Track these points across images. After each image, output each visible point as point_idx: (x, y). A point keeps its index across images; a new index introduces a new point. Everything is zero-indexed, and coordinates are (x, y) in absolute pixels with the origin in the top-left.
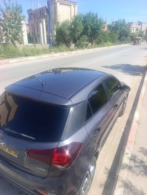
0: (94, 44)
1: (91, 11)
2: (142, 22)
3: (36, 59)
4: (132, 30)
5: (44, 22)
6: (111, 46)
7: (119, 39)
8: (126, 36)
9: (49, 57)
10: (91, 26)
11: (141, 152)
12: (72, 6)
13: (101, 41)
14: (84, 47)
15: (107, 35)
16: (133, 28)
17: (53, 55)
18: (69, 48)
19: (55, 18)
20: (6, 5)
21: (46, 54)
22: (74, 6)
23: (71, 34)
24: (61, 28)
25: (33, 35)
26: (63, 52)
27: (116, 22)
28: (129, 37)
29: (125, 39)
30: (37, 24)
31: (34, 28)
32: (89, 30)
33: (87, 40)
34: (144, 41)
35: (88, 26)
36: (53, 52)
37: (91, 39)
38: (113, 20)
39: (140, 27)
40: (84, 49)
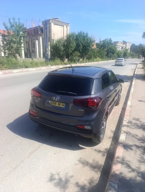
0: (85, 59)
1: (82, 31)
2: (126, 41)
3: (36, 70)
4: (118, 48)
5: (41, 39)
6: (100, 61)
7: (107, 55)
8: (113, 53)
9: (47, 69)
10: (82, 44)
11: (133, 119)
12: (65, 27)
13: (91, 57)
14: (77, 62)
15: (96, 52)
16: (118, 46)
17: (50, 67)
18: (63, 62)
19: (49, 36)
20: (10, 23)
21: (43, 66)
22: (67, 27)
23: (65, 50)
24: (57, 45)
25: (27, 50)
26: (58, 65)
27: (103, 41)
28: (115, 54)
29: (112, 56)
30: (32, 41)
31: (29, 45)
32: (81, 47)
33: (79, 56)
34: (129, 58)
35: (80, 43)
36: (49, 65)
37: (83, 55)
38: (100, 40)
39: (125, 46)
40: (76, 63)
